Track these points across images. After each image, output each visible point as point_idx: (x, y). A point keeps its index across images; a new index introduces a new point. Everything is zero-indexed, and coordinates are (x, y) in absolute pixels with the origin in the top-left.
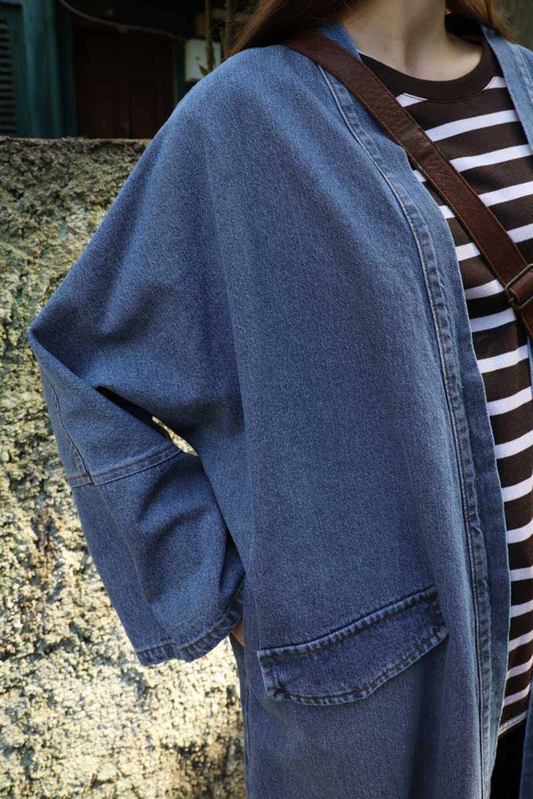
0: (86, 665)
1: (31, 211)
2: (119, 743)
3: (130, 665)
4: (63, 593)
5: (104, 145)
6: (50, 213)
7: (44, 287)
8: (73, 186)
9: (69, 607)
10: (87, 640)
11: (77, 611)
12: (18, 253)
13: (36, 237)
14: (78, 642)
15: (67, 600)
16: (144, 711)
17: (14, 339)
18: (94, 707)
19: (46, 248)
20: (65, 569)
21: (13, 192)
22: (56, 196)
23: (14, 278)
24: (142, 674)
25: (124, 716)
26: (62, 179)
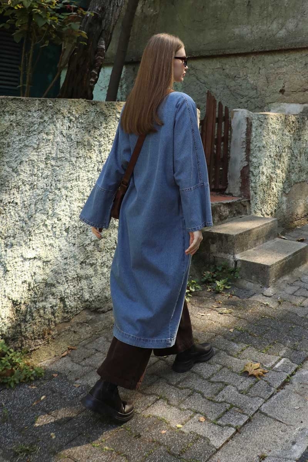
3: (3, 260)
5: (14, 99)
8: (7, 109)
16: (5, 280)
22: (3, 111)
24: (6, 264)
26: (5, 107)
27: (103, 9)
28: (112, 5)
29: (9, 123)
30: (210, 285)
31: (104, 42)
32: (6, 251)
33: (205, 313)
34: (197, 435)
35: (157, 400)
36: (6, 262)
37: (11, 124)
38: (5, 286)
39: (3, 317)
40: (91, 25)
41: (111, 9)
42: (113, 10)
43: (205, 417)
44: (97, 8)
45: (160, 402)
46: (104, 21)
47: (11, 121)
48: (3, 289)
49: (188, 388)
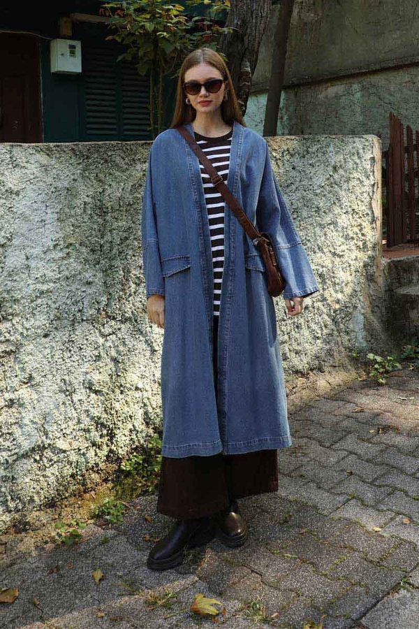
0: (135, 333)
1: (127, 164)
2: (144, 374)
4: (130, 299)
6: (131, 165)
7: (130, 188)
8: (138, 156)
9: (131, 305)
10: (136, 321)
11: (133, 308)
12: (124, 177)
13: (128, 172)
14: (133, 320)
15: (131, 302)
16: (153, 362)
17: (121, 204)
18: (138, 351)
19: (130, 175)
20: (131, 288)
21: (123, 158)
22: (133, 159)
23: (122, 184)
24: (152, 342)
25: (146, 361)
26: (135, 154)
27: (244, 21)
28: (254, 16)
29: (142, 174)
30: (413, 363)
31: (248, 64)
32: (151, 327)
33: (406, 397)
34: (401, 539)
35: (349, 500)
36: (153, 340)
37: (144, 175)
38: (153, 369)
39: (154, 406)
40: (230, 44)
41: (254, 21)
42: (256, 23)
43: (410, 518)
44: (236, 22)
45: (353, 502)
46: (246, 39)
47: (144, 171)
48: (151, 373)
49: (387, 486)
